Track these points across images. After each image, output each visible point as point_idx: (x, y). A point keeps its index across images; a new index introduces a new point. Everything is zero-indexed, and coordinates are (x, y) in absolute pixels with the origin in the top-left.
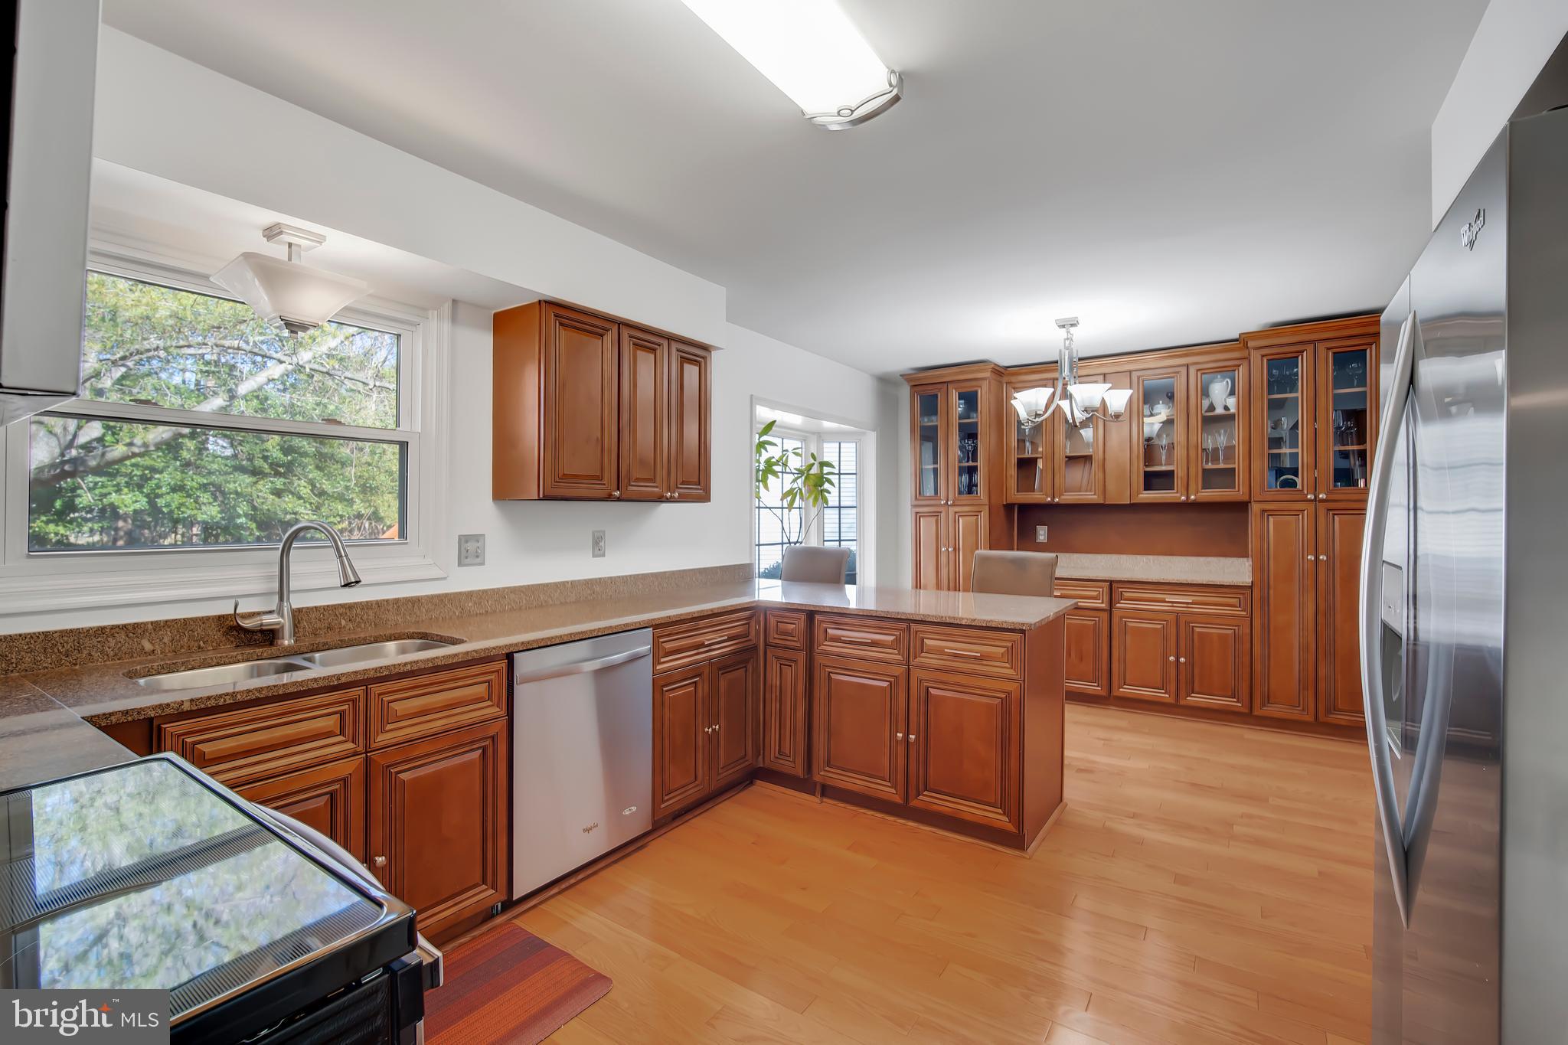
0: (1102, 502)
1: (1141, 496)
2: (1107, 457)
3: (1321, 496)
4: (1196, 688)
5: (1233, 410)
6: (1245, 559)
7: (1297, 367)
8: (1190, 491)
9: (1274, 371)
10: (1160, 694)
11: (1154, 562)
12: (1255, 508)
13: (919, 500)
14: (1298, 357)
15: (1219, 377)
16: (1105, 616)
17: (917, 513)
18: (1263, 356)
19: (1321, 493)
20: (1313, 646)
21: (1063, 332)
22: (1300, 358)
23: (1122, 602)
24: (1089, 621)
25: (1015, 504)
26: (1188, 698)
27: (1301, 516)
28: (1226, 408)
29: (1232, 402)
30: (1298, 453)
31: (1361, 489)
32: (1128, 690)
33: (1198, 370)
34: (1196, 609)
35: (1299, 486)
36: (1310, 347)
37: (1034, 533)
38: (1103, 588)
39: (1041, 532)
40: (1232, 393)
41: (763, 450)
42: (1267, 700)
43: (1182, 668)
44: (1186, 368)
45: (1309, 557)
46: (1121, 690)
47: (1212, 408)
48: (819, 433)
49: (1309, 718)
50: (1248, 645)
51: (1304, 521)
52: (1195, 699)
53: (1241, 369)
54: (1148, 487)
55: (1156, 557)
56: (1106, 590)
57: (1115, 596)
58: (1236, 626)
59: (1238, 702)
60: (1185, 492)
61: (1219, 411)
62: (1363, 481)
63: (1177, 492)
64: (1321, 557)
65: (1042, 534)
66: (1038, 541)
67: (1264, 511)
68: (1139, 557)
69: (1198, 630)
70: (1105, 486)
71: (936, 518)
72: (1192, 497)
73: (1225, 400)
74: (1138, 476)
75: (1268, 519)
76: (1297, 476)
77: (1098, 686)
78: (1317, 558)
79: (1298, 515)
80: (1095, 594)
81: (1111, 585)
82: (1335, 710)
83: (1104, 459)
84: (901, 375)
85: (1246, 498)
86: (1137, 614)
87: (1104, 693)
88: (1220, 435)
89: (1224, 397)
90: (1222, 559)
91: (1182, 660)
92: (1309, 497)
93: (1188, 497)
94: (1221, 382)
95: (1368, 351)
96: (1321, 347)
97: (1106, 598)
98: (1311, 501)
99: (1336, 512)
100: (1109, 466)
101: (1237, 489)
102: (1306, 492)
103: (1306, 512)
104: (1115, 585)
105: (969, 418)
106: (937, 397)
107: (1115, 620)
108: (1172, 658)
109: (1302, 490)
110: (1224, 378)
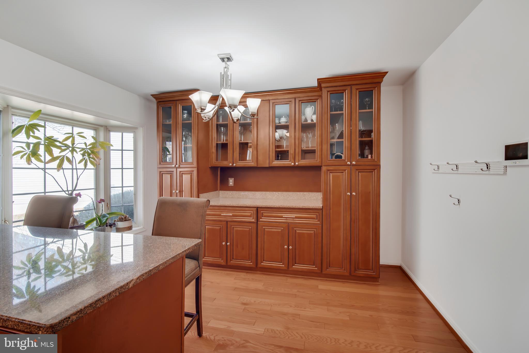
0: (256, 166)
1: (274, 163)
2: (259, 143)
3: (353, 163)
4: (297, 261)
5: (315, 121)
6: (320, 193)
7: (343, 99)
8: (296, 161)
9: (333, 101)
10: (281, 265)
11: (281, 195)
12: (324, 169)
13: (162, 164)
14: (343, 93)
15: (309, 105)
16: (255, 225)
17: (160, 172)
18: (328, 91)
19: (353, 162)
20: (349, 238)
21: (223, 64)
22: (344, 93)
23: (262, 218)
24: (246, 228)
25: (218, 167)
26: (293, 267)
27: (344, 173)
28: (312, 120)
29: (314, 117)
30: (343, 141)
31: (369, 159)
32: (265, 264)
33: (300, 101)
34: (297, 221)
35: (343, 158)
36: (349, 88)
37: (228, 182)
38: (253, 211)
39: (231, 181)
40: (314, 113)
41: (35, 130)
42: (329, 265)
43: (290, 252)
44: (294, 99)
45: (348, 193)
46: (262, 264)
47: (306, 120)
48: (106, 126)
49: (347, 274)
50: (320, 239)
51: (345, 175)
52: (297, 267)
53: (318, 100)
54: (277, 158)
55: (282, 193)
56: (255, 212)
57: (260, 215)
58: (315, 229)
59: (316, 267)
60: (293, 161)
61: (309, 121)
62: (370, 156)
63: (290, 161)
64: (353, 193)
65: (231, 182)
66: (229, 185)
67: (328, 170)
68: (274, 193)
69: (298, 231)
70: (257, 158)
71: (170, 174)
72: (297, 163)
73: (312, 116)
74: (273, 153)
75: (330, 174)
76: (342, 154)
77: (251, 262)
78: (351, 194)
79: (343, 172)
80: (250, 214)
81: (257, 210)
82: (358, 269)
83: (257, 144)
84: (151, 95)
85: (320, 165)
86: (270, 224)
87: (254, 266)
88: (309, 134)
89: (311, 115)
90: (310, 193)
91: (290, 247)
92: (348, 163)
93: (295, 164)
94: (310, 107)
95: (374, 91)
96: (354, 88)
97: (255, 216)
98: (349, 165)
99: (360, 171)
100: (259, 147)
101: (316, 160)
102: (346, 161)
103: (346, 171)
104: (259, 209)
105: (189, 120)
106: (171, 108)
107: (259, 228)
108: (286, 247)
109: (345, 160)
110: (311, 106)
